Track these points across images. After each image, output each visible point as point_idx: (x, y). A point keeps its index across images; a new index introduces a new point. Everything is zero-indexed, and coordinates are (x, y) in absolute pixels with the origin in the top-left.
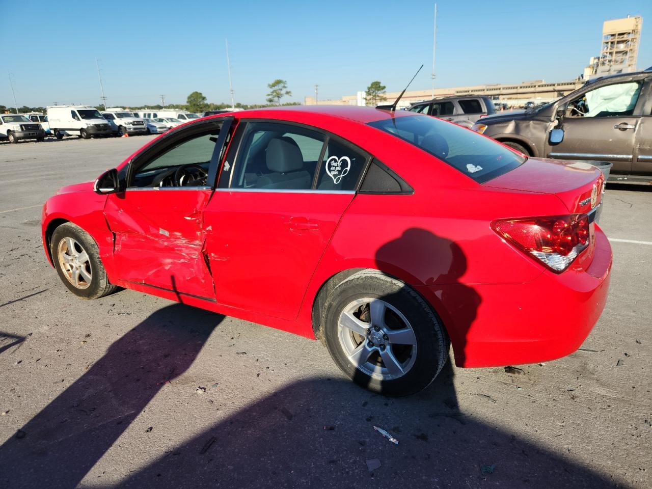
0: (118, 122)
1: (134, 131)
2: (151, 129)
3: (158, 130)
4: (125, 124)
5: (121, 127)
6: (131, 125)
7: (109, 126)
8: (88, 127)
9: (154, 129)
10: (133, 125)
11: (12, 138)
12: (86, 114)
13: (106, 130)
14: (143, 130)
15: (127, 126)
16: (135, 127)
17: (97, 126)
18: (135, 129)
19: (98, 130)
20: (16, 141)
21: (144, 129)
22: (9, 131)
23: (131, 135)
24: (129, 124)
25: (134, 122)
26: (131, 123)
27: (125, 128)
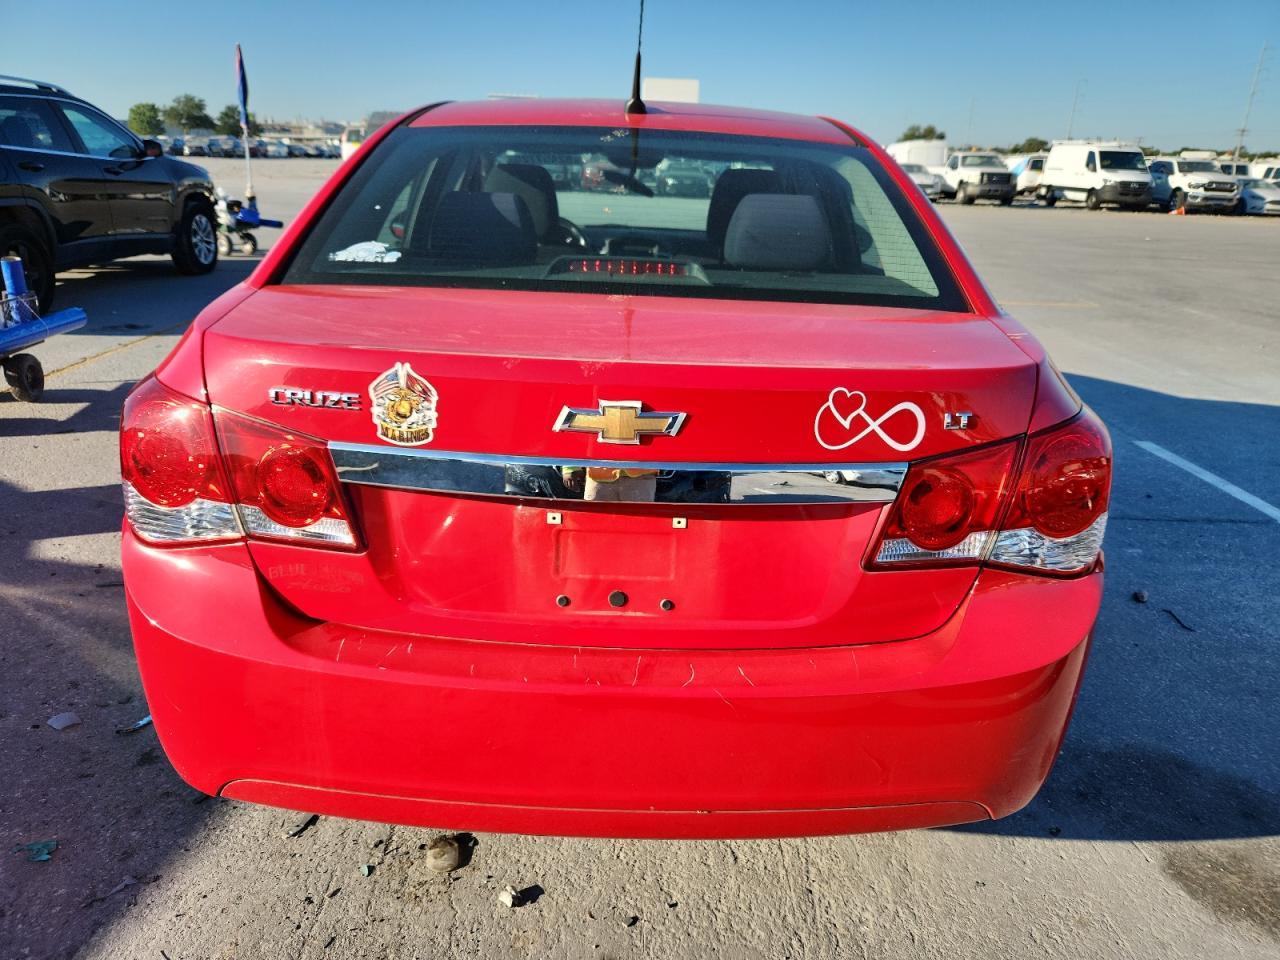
0: (1177, 180)
1: (1204, 203)
2: (1251, 203)
3: (1268, 206)
4: (1190, 186)
5: (1178, 193)
6: (1201, 190)
7: (1151, 188)
8: (1104, 187)
9: (1258, 203)
10: (1206, 189)
11: (960, 196)
12: (1112, 160)
13: (1140, 195)
14: (1225, 203)
15: (1191, 192)
16: (1210, 194)
17: (1125, 185)
18: (1206, 199)
19: (1122, 194)
20: (970, 201)
21: (1230, 200)
22: (961, 183)
23: (1193, 210)
24: (1197, 186)
25: (1211, 183)
26: (1203, 186)
27: (1186, 194)
